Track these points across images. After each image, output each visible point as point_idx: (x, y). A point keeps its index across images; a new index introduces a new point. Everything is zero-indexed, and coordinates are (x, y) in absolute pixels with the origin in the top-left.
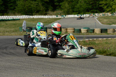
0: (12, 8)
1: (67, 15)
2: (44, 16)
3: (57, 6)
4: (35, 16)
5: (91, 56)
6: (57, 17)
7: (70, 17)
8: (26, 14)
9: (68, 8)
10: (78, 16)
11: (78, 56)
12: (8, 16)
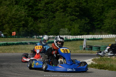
8: (113, 33)
12: (93, 36)
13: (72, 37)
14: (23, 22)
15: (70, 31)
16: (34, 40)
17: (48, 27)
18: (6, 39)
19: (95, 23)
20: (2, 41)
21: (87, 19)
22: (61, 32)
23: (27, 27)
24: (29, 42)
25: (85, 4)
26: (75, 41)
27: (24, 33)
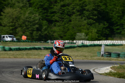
13: (89, 43)
14: (37, 26)
15: (87, 35)
16: (48, 45)
17: (63, 31)
18: (19, 43)
19: (115, 28)
20: (14, 46)
21: (106, 23)
22: (77, 37)
23: (40, 30)
24: (42, 48)
25: (103, 7)
26: (93, 46)
27: (37, 37)
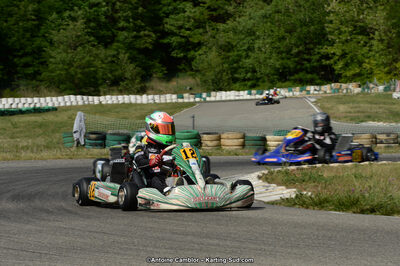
0: (30, 71)
1: (213, 93)
2: (138, 97)
3: (179, 61)
4: (108, 97)
5: (234, 205)
6: (180, 100)
7: (224, 98)
8: (78, 90)
9: (217, 70)
10: (250, 94)
11: (194, 206)
12: (17, 100)
